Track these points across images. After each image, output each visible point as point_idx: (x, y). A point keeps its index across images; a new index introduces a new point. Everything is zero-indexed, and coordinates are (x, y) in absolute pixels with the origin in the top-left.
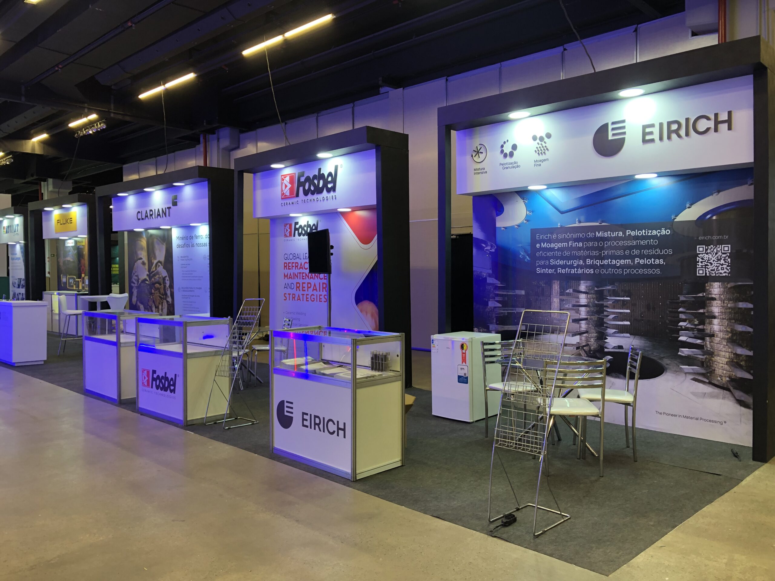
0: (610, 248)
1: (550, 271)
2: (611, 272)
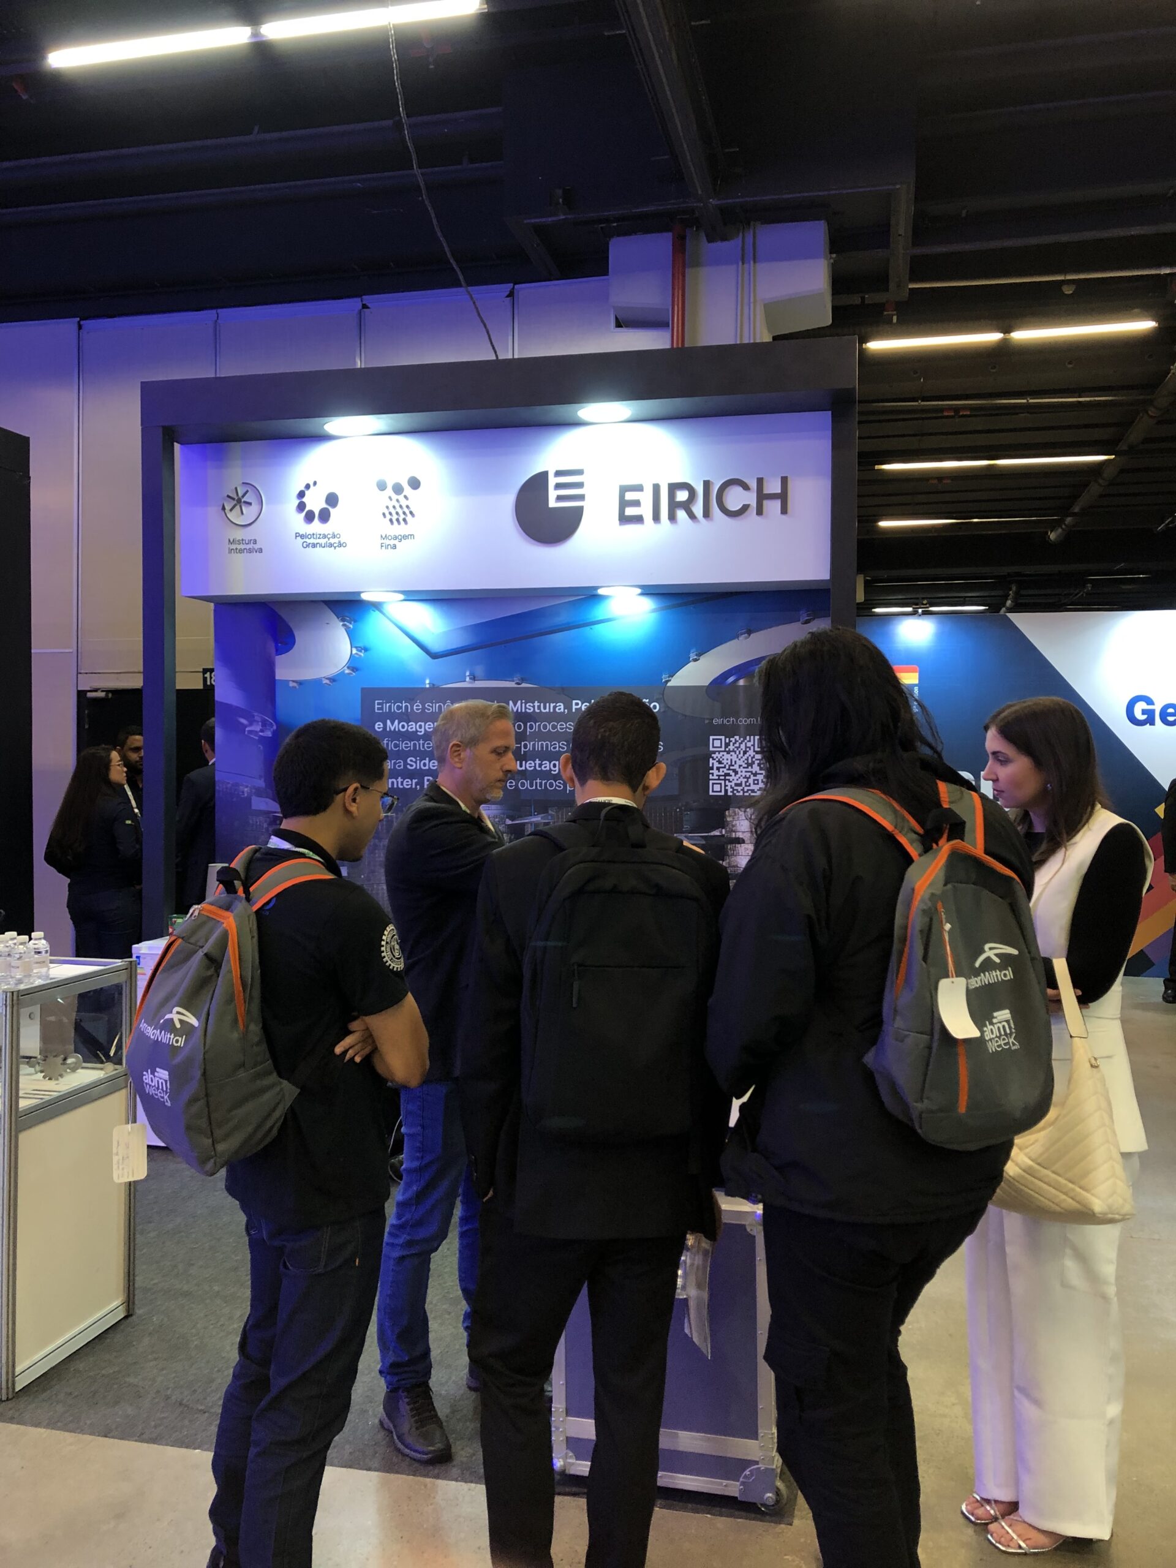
0: (540, 736)
1: (408, 784)
2: (541, 786)
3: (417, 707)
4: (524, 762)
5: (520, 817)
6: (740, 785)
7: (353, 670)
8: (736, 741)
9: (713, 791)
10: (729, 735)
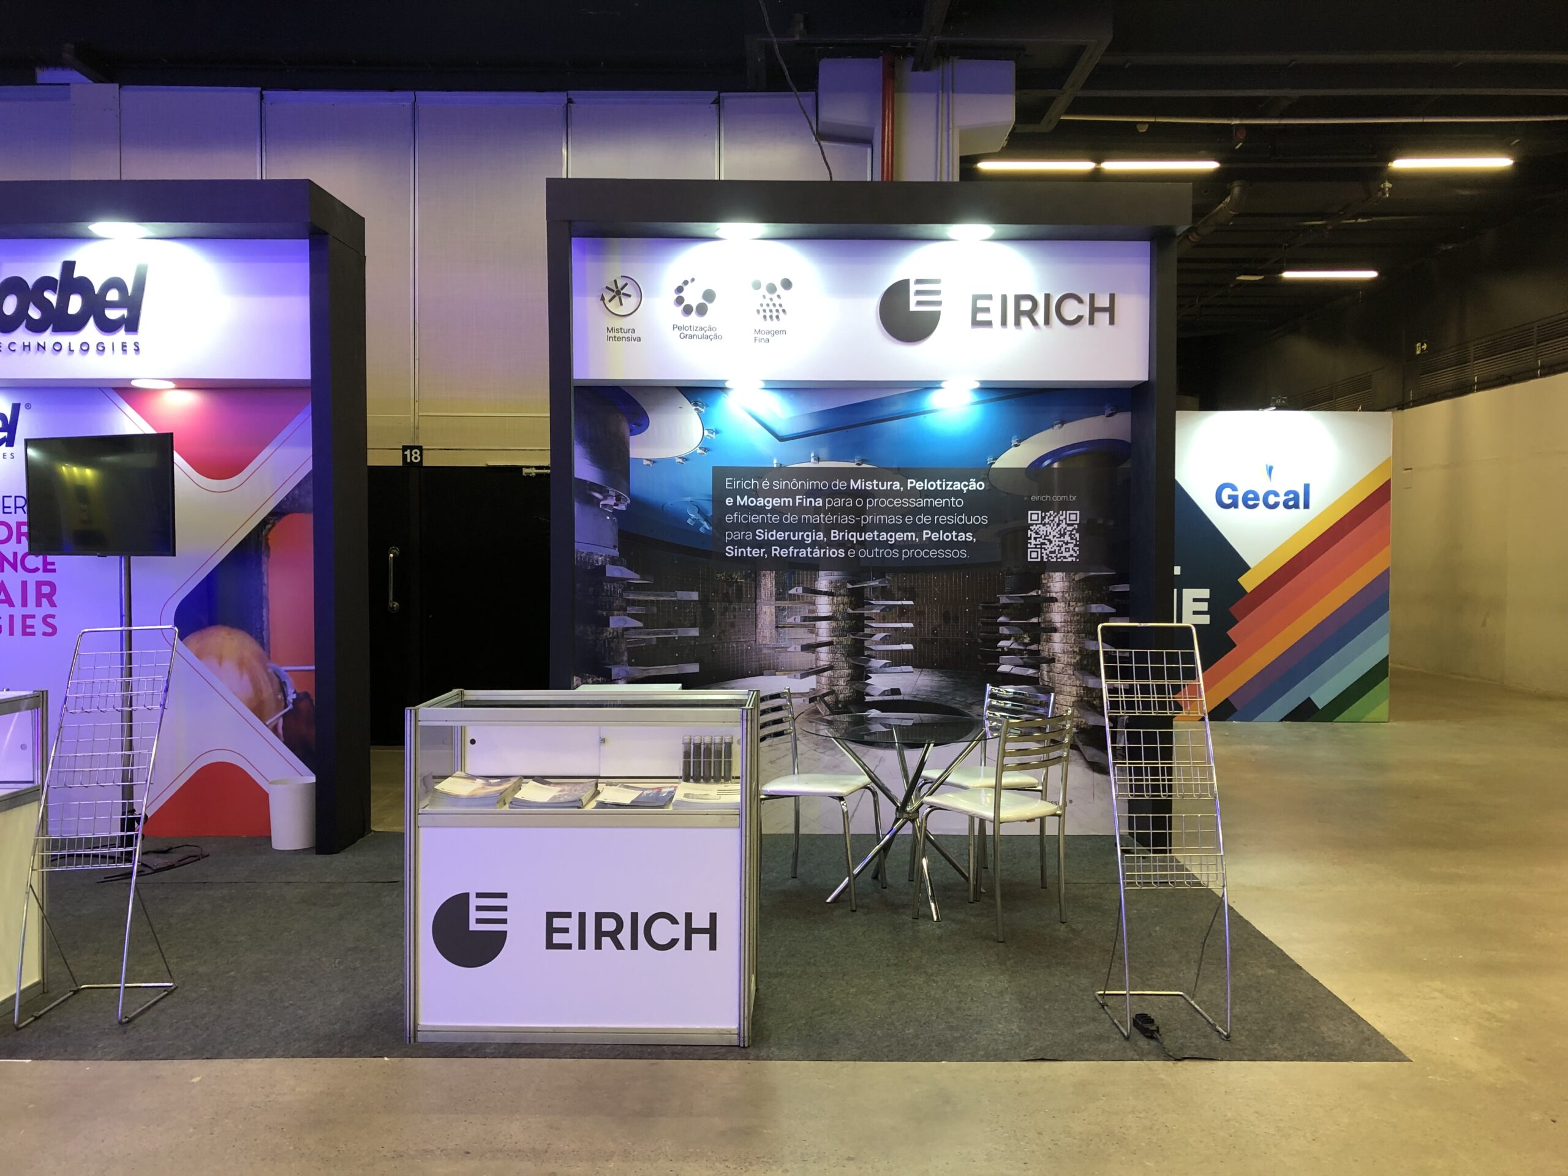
0: (878, 510)
1: (756, 553)
2: (879, 554)
3: (765, 484)
4: (863, 534)
5: (859, 582)
6: (1054, 552)
7: (705, 451)
8: (1051, 515)
9: (1031, 558)
10: (1045, 510)
